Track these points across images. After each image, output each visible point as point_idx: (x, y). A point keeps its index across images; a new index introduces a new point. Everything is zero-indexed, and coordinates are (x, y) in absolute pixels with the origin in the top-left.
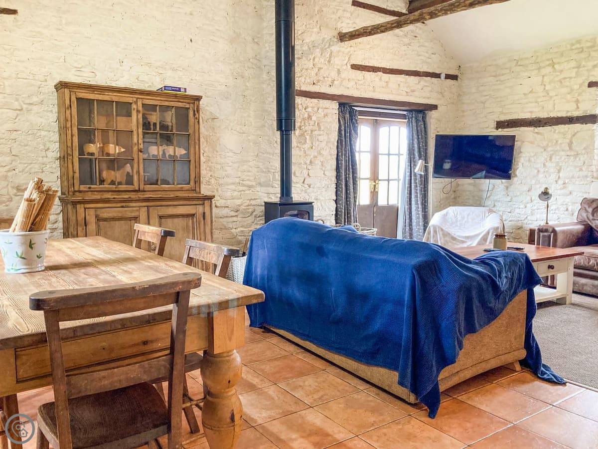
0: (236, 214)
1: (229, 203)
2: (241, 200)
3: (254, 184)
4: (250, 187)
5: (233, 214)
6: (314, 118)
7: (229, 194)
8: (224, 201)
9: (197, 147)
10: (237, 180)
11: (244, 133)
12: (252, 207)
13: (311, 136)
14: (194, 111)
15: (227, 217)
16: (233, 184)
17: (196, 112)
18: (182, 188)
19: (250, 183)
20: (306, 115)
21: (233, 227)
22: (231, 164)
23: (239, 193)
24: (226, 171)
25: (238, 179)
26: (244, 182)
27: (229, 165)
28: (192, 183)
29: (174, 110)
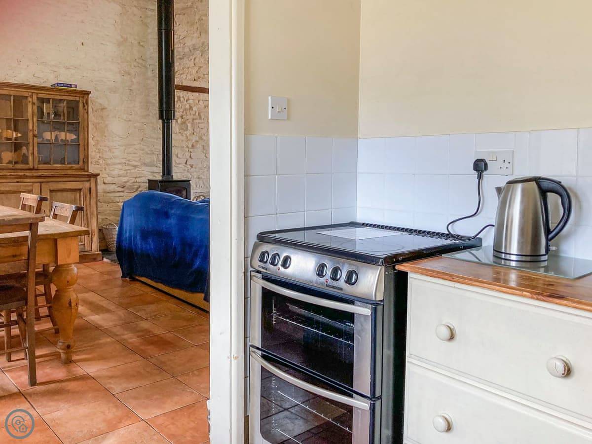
0: (123, 189)
1: (116, 181)
2: (128, 178)
3: (139, 164)
4: (135, 166)
5: (120, 189)
6: (194, 109)
7: (116, 172)
8: (112, 178)
9: (86, 133)
10: (124, 161)
11: (130, 121)
12: (137, 184)
13: (193, 124)
14: (84, 104)
15: (114, 192)
16: (119, 164)
17: (85, 104)
18: (72, 167)
19: (135, 163)
20: (188, 107)
21: (120, 201)
23: (126, 172)
24: (113, 153)
25: (125, 159)
26: (130, 163)
27: (117, 148)
28: (81, 163)
29: (65, 102)
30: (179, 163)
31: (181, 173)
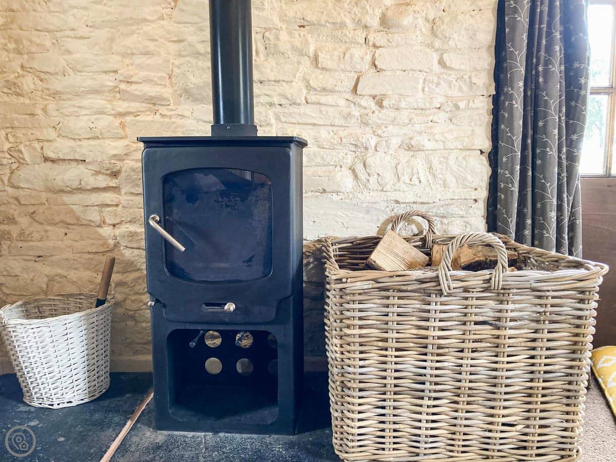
0: (113, 183)
1: (84, 151)
3: (167, 92)
5: (102, 181)
7: (81, 124)
8: (71, 143)
10: (109, 81)
15: (80, 190)
21: (104, 222)
22: (83, 30)
23: (117, 122)
25: (112, 77)
26: (133, 88)
30: (324, 89)
31: (331, 128)
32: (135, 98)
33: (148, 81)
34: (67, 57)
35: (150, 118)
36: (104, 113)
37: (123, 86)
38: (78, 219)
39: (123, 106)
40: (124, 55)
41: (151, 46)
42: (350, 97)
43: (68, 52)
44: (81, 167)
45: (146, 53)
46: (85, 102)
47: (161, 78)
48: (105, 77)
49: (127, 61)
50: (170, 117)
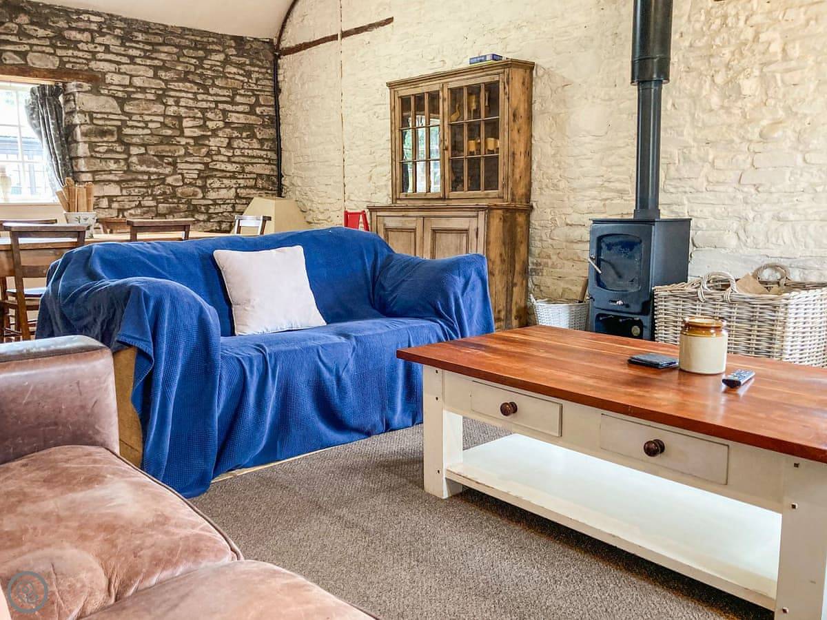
7: (586, 204)
8: (579, 216)
9: (507, 134)
10: (599, 181)
11: (612, 99)
16: (592, 187)
17: (506, 84)
19: (619, 186)
22: (589, 155)
23: (603, 203)
25: (602, 178)
26: (610, 185)
27: (587, 157)
28: (500, 187)
30: (718, 182)
31: (724, 206)
32: (612, 190)
33: (618, 180)
34: (581, 169)
35: (619, 201)
36: (595, 199)
37: (606, 184)
38: (579, 257)
39: (605, 195)
40: (607, 167)
41: (621, 161)
42: (737, 186)
43: (581, 167)
44: (583, 228)
45: (619, 165)
46: (588, 193)
47: (626, 179)
48: (598, 179)
49: (609, 170)
50: (629, 200)
